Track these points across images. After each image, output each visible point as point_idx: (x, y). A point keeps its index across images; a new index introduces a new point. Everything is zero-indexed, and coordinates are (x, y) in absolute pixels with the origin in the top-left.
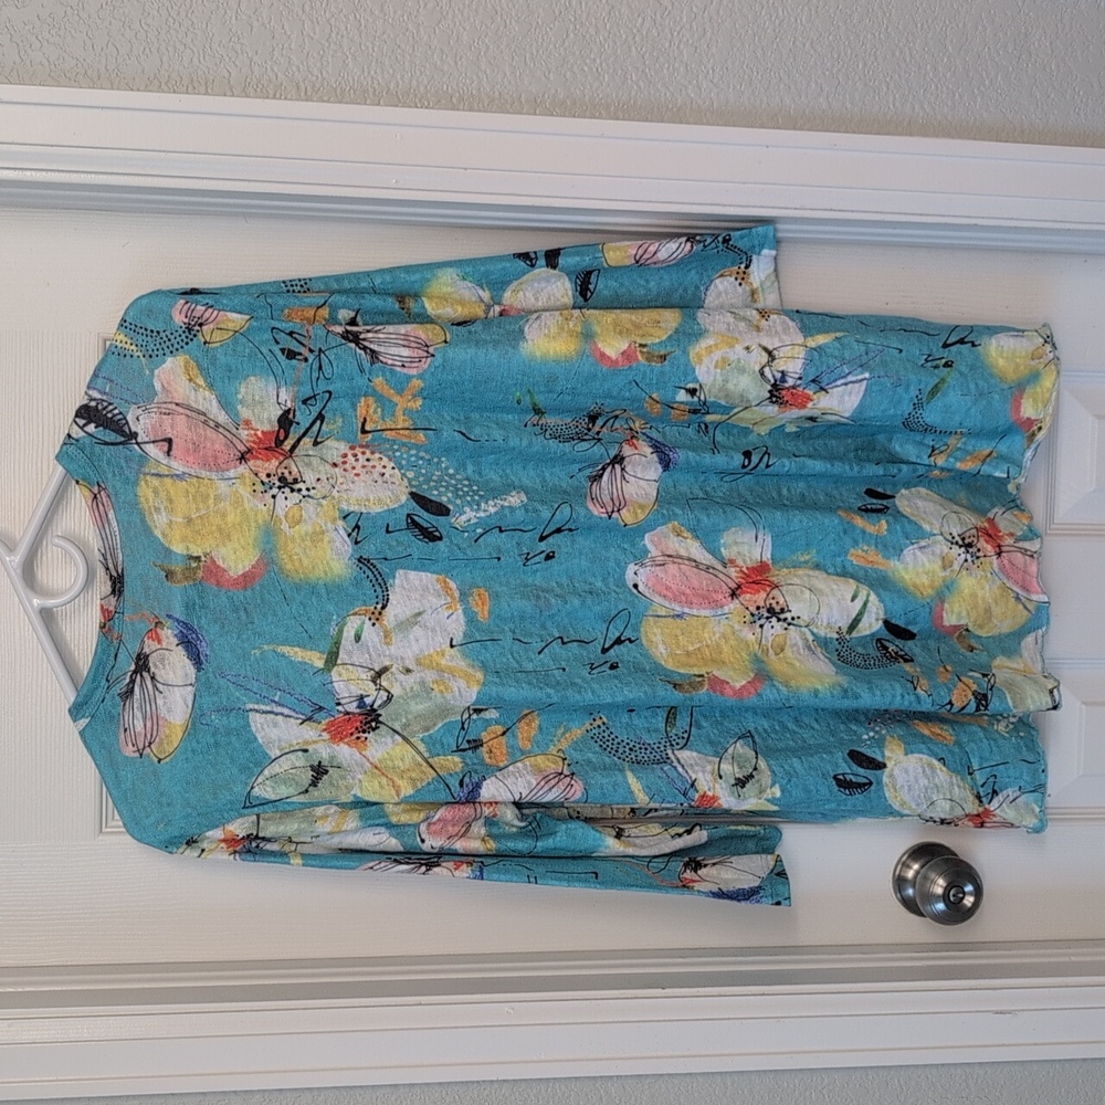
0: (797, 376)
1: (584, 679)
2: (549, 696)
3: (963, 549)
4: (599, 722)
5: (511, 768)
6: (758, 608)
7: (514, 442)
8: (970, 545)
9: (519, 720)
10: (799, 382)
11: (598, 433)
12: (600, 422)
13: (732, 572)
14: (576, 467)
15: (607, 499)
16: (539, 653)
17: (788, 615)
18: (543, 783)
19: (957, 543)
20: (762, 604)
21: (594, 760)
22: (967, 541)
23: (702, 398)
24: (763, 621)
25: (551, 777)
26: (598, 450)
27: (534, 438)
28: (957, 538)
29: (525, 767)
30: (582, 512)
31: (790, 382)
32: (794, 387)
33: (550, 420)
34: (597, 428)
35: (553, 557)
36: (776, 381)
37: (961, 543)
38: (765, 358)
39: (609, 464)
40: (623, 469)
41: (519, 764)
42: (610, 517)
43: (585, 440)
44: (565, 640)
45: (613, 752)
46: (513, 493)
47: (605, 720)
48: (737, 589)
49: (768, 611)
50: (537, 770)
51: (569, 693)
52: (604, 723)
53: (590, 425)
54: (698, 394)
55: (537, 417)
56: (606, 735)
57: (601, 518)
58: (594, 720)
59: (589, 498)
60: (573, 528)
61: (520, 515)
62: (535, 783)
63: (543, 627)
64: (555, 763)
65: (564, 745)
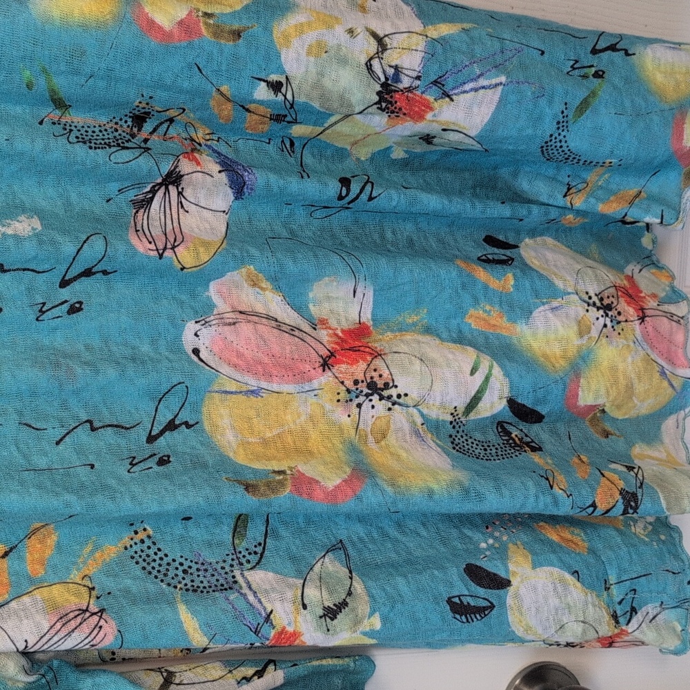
0: (415, 74)
1: (120, 480)
2: (68, 505)
3: (601, 312)
4: (142, 535)
5: (13, 604)
6: (356, 382)
7: (23, 144)
8: (608, 308)
9: (28, 536)
10: (418, 82)
11: (146, 141)
12: (148, 127)
13: (324, 335)
14: (113, 187)
15: (157, 232)
16: (58, 443)
17: (393, 392)
18: (58, 625)
19: (594, 304)
20: (360, 377)
21: (134, 589)
22: (606, 302)
23: (289, 97)
24: (361, 399)
25: (72, 615)
26: (144, 163)
27: (52, 141)
28: (595, 299)
29: (35, 603)
30: (121, 248)
31: (406, 82)
32: (409, 89)
33: (77, 118)
34: (145, 133)
35: (80, 309)
36: (387, 79)
37: (598, 304)
38: (373, 46)
39: (160, 185)
40: (180, 194)
41: (26, 599)
42: (161, 256)
43: (127, 148)
44: (97, 424)
45: (161, 576)
46: (22, 218)
47: (151, 532)
48: (330, 357)
49: (369, 386)
50: (51, 606)
51: (99, 499)
52: (149, 537)
53: (135, 130)
54: (283, 90)
55: (58, 112)
56: (151, 552)
57: (148, 257)
58: (136, 533)
59: (132, 230)
60: (109, 269)
61: (30, 249)
62: (46, 626)
63: (64, 406)
64: (78, 595)
65: (92, 569)
